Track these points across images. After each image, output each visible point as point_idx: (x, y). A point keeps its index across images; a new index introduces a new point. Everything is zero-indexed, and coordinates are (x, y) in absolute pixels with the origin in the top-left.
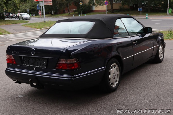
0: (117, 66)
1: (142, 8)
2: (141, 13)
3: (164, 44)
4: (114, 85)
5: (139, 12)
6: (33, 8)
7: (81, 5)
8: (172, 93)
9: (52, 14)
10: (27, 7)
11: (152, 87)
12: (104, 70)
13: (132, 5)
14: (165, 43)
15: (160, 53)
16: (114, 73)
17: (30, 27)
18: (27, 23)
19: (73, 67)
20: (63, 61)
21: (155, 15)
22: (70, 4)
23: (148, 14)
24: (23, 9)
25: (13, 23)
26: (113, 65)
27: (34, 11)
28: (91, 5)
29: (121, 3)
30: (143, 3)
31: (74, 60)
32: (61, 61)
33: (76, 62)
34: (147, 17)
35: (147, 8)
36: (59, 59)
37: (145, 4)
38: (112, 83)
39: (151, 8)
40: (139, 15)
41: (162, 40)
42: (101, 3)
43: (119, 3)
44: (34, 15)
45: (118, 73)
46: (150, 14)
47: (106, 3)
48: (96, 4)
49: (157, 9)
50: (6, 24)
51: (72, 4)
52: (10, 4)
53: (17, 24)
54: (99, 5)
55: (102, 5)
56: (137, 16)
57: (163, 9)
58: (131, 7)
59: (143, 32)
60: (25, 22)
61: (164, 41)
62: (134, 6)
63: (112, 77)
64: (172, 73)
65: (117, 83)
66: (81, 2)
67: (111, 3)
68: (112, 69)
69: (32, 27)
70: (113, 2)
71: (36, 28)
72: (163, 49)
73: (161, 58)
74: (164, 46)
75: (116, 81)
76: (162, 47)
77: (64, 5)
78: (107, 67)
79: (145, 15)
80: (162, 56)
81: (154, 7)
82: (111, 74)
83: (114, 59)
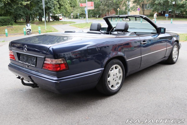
0: (119, 67)
1: (168, 14)
2: (167, 18)
3: (179, 45)
4: (114, 87)
5: (166, 17)
6: (82, 12)
7: (119, 10)
8: (177, 102)
9: (96, 17)
10: (78, 11)
11: (157, 92)
12: (100, 72)
13: (161, 12)
14: (181, 44)
15: (174, 55)
16: (115, 75)
17: (75, 27)
18: (74, 24)
19: (59, 69)
20: (49, 61)
21: (179, 20)
22: (110, 10)
23: (173, 19)
24: (75, 13)
25: (64, 23)
26: (114, 66)
27: (83, 15)
28: (127, 11)
29: (151, 10)
30: (170, 11)
31: (61, 61)
32: (47, 60)
33: (62, 62)
34: (172, 22)
35: (173, 14)
36: (45, 58)
37: (171, 11)
38: (112, 86)
39: (177, 14)
40: (166, 20)
41: (177, 41)
42: (135, 9)
43: (150, 10)
44: (83, 18)
45: (121, 74)
46: (175, 19)
47: (139, 9)
48: (130, 10)
49: (181, 15)
50: (58, 24)
51: (112, 9)
52: (63, 8)
53: (66, 24)
54: (133, 11)
55: (135, 11)
56: (164, 21)
57: (186, 16)
58: (159, 13)
59: (156, 32)
60: (73, 23)
61: (180, 43)
62: (162, 12)
63: (113, 79)
64: (183, 76)
65: (119, 86)
66: (118, 8)
67: (143, 10)
68: (112, 71)
69: (76, 27)
70: (144, 8)
71: (79, 27)
72: (177, 50)
73: (175, 60)
74: (179, 48)
75: (118, 83)
76: (177, 49)
77: (106, 10)
78: (104, 69)
79: (171, 20)
80: (176, 58)
81: (179, 13)
82: (111, 76)
83: (115, 60)
